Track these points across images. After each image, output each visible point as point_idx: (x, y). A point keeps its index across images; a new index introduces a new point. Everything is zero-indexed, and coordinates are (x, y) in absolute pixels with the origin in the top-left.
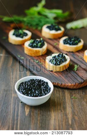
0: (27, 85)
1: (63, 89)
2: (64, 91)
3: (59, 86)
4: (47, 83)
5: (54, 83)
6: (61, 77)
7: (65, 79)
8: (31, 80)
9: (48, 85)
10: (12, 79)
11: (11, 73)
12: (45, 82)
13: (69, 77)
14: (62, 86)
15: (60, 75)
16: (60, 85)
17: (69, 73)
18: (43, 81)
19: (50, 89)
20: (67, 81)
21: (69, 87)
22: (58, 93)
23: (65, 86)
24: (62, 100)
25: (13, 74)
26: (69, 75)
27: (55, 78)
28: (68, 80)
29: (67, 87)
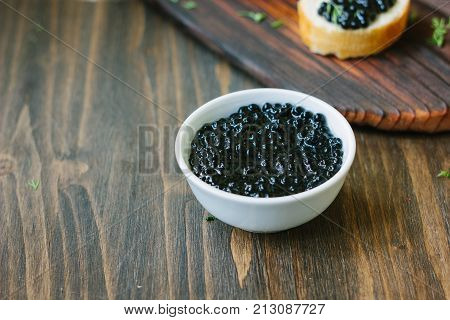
0: (230, 134)
1: (392, 139)
2: (396, 146)
3: (375, 125)
4: (321, 119)
5: (352, 114)
6: (376, 81)
7: (396, 92)
8: (244, 109)
9: (326, 130)
10: (152, 107)
11: (147, 82)
12: (309, 115)
13: (415, 77)
14: (390, 124)
15: (372, 72)
16: (376, 120)
17: (412, 61)
18: (300, 110)
19: (340, 146)
20: (405, 97)
21: (421, 127)
22: (372, 157)
23: (401, 122)
24: (395, 191)
25: (154, 85)
26: (415, 68)
27: (352, 86)
28: (413, 95)
29: (414, 127)
